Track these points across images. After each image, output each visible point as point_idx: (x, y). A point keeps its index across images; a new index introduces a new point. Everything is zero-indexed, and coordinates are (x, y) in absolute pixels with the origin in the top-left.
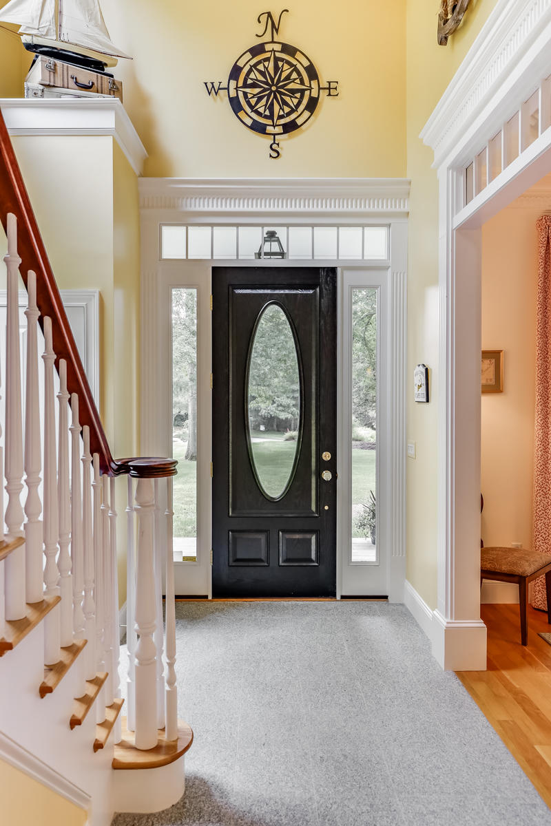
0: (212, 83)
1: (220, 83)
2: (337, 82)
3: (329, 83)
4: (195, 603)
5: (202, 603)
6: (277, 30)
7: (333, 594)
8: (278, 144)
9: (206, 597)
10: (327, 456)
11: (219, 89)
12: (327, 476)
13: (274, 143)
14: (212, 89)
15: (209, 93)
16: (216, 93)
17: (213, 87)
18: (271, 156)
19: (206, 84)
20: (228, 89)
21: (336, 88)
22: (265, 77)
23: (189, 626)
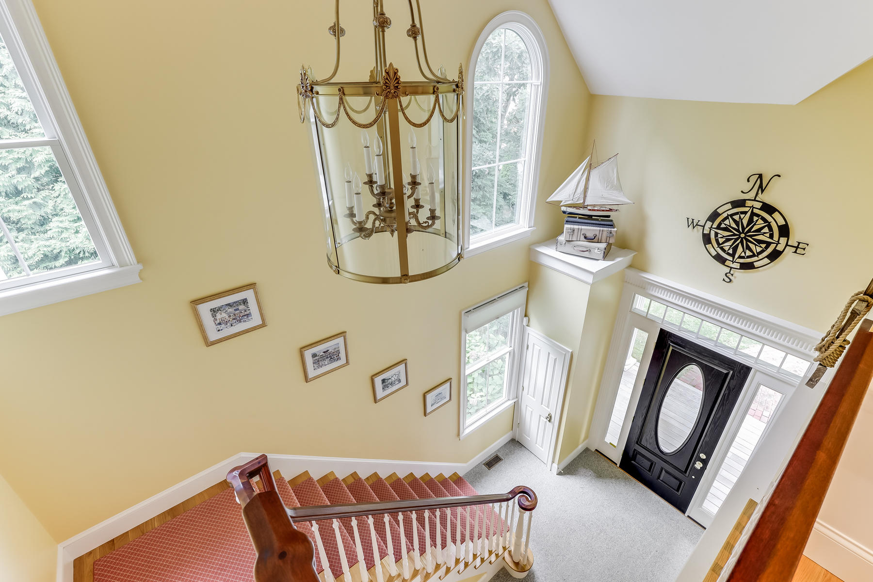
0: (693, 220)
1: (699, 221)
2: (808, 245)
3: (799, 243)
4: (611, 463)
5: (614, 465)
6: (762, 191)
7: (684, 512)
8: (732, 275)
9: (616, 464)
10: (703, 456)
11: (697, 225)
12: (699, 465)
13: (729, 273)
14: (692, 224)
15: (689, 226)
16: (694, 228)
17: (693, 222)
18: (724, 280)
19: (688, 219)
20: (704, 226)
21: (804, 249)
22: (738, 226)
23: (593, 482)
